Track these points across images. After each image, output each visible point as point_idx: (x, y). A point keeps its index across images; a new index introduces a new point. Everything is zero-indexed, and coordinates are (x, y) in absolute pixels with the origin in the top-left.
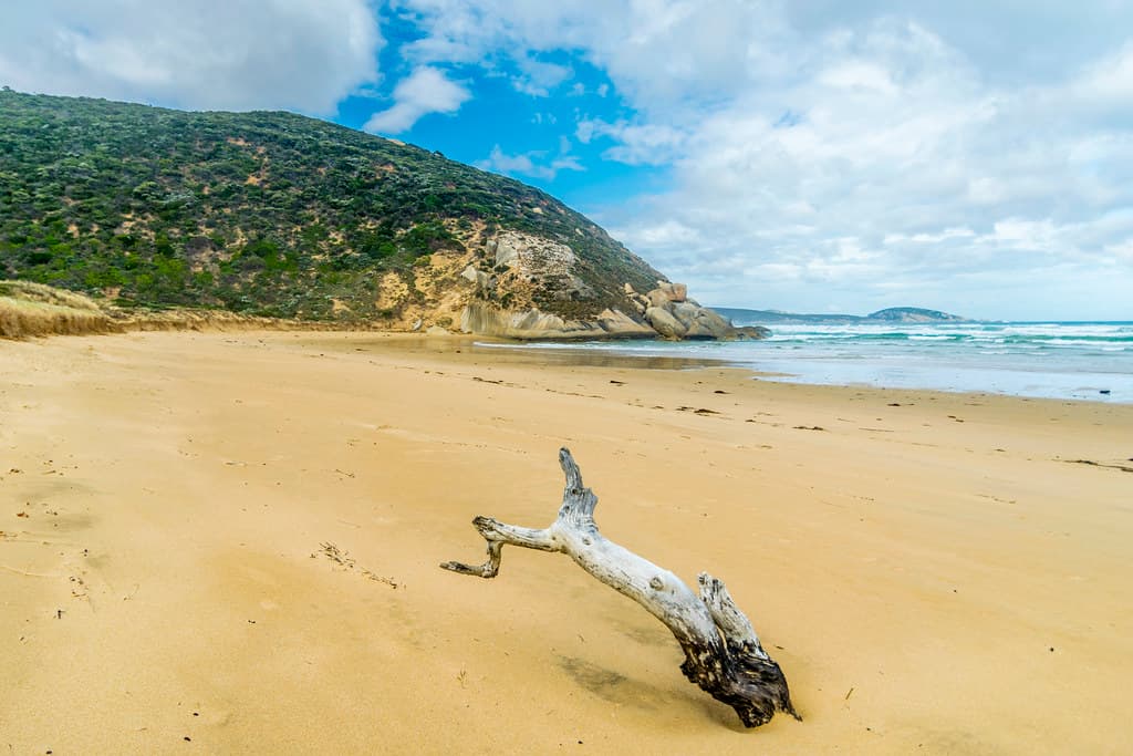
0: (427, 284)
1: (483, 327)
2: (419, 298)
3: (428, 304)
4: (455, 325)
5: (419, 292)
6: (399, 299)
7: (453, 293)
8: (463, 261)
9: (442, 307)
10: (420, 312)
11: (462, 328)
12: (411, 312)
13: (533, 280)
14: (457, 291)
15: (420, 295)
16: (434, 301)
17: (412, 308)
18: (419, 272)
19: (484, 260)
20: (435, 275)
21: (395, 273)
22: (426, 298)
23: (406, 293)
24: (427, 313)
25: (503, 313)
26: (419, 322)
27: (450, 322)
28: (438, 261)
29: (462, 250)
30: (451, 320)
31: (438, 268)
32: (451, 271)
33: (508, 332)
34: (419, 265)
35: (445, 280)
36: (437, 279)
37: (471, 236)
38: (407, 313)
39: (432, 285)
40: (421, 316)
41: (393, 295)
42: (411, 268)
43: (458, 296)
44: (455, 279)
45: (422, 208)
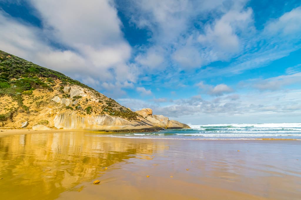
0: (31, 103)
1: (73, 124)
2: (26, 110)
3: (32, 113)
4: (51, 124)
5: (25, 107)
6: (11, 109)
7: (47, 108)
8: (52, 94)
9: (40, 115)
10: (26, 117)
11: (56, 126)
12: (19, 118)
13: (100, 102)
14: (50, 107)
15: (27, 109)
16: (36, 112)
17: (20, 115)
18: (25, 97)
19: (64, 94)
20: (36, 99)
21: (9, 96)
22: (30, 110)
23: (16, 106)
24: (31, 118)
25: (88, 116)
26: (26, 123)
27: (47, 123)
28: (36, 93)
29: (51, 90)
30: (48, 121)
31: (38, 96)
32: (45, 98)
33: (95, 127)
34: (26, 94)
35: (42, 102)
36: (37, 101)
37: (55, 85)
38: (16, 117)
39: (34, 104)
40: (28, 119)
41: (7, 107)
42: (21, 95)
43: (51, 109)
44: (48, 102)
45: (27, 71)
